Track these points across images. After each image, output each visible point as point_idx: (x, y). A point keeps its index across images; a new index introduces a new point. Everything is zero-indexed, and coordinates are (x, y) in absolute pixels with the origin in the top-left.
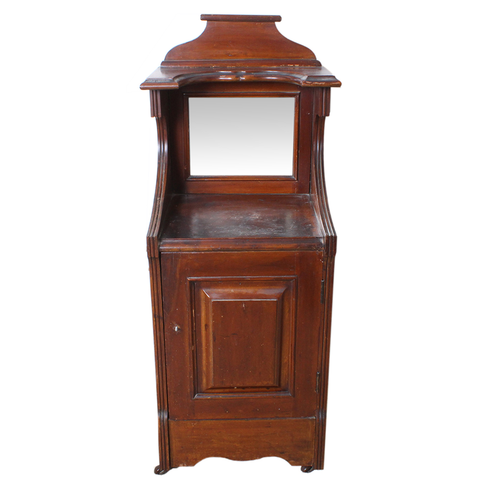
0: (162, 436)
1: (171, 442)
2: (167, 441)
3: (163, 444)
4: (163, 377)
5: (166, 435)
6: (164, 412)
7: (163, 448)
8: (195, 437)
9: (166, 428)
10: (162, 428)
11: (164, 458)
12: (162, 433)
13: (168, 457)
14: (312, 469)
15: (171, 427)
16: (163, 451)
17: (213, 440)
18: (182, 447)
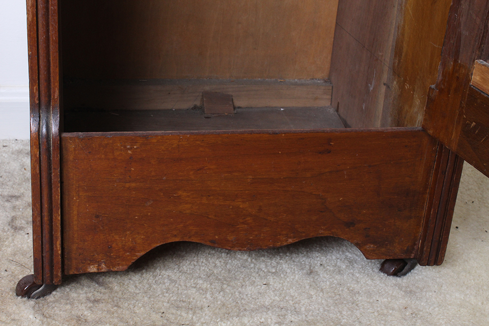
0: (45, 181)
1: (66, 203)
2: (57, 197)
3: (46, 206)
4: (47, 31)
5: (55, 179)
6: (48, 112)
7: (46, 219)
8: (133, 185)
9: (55, 158)
10: (44, 158)
11: (46, 247)
12: (44, 174)
13: (59, 242)
14: (406, 268)
15: (70, 157)
16: (46, 227)
17: (180, 193)
18: (97, 217)
